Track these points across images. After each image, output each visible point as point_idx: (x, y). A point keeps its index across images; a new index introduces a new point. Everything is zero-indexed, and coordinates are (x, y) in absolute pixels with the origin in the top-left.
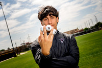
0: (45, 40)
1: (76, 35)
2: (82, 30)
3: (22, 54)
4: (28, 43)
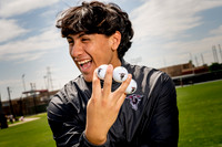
1: (186, 82)
4: (44, 93)
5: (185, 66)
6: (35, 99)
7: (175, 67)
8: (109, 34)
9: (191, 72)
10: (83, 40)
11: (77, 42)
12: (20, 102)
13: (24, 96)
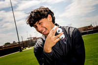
5: (89, 27)
6: (31, 41)
8: (46, 17)
9: (92, 29)
10: (40, 24)
11: (38, 25)
12: (26, 42)
13: (28, 40)
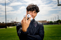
0: (25, 23)
1: (45, 24)
2: (49, 22)
3: (10, 27)
4: (15, 22)
5: (45, 21)
7: (43, 21)
12: (10, 23)
